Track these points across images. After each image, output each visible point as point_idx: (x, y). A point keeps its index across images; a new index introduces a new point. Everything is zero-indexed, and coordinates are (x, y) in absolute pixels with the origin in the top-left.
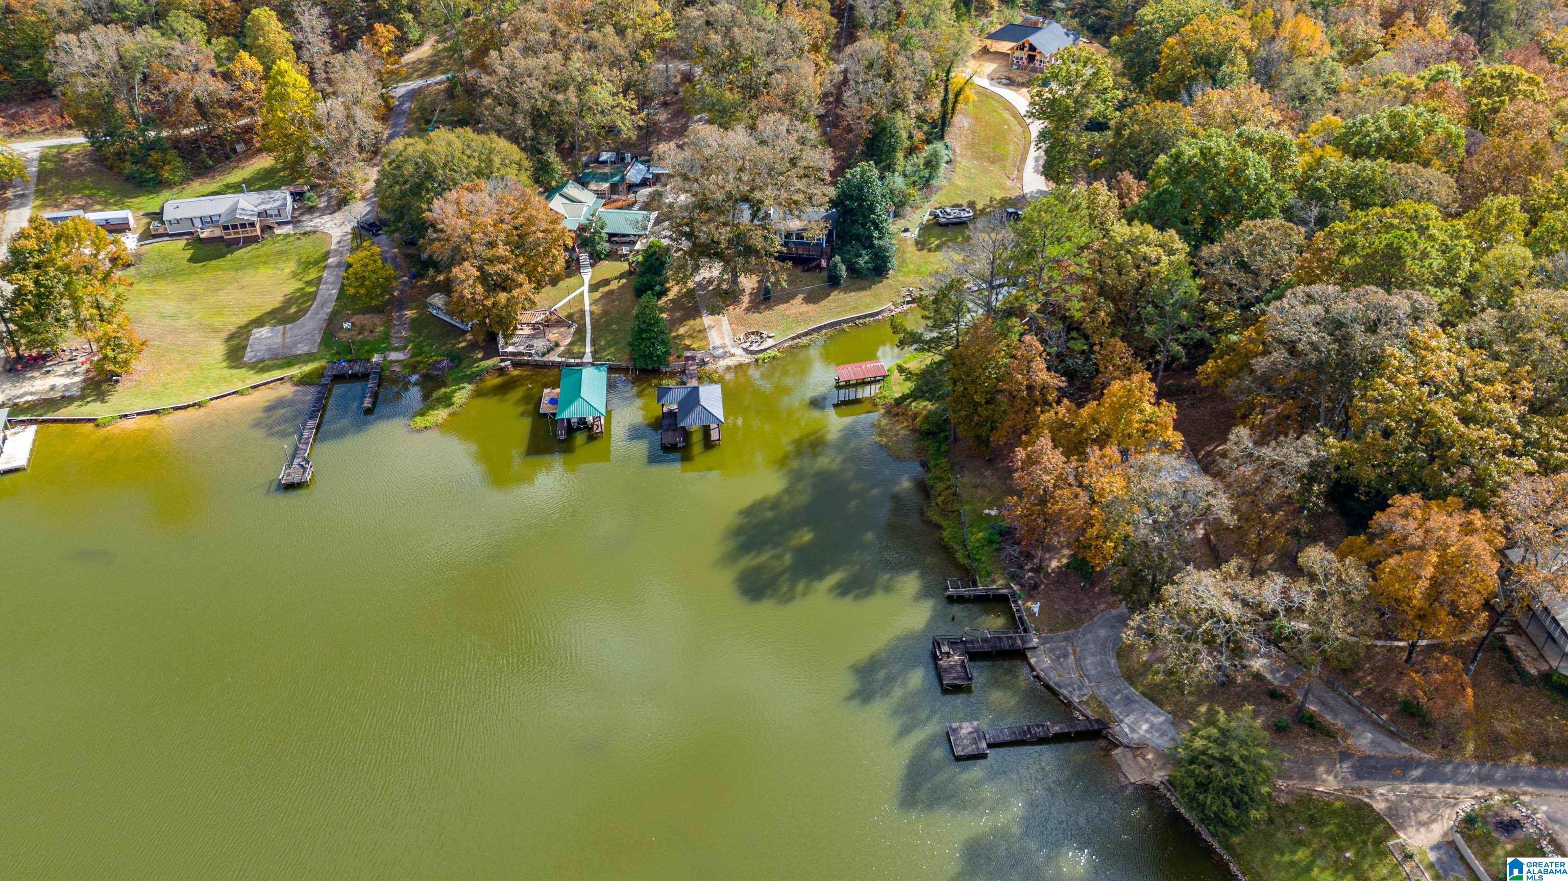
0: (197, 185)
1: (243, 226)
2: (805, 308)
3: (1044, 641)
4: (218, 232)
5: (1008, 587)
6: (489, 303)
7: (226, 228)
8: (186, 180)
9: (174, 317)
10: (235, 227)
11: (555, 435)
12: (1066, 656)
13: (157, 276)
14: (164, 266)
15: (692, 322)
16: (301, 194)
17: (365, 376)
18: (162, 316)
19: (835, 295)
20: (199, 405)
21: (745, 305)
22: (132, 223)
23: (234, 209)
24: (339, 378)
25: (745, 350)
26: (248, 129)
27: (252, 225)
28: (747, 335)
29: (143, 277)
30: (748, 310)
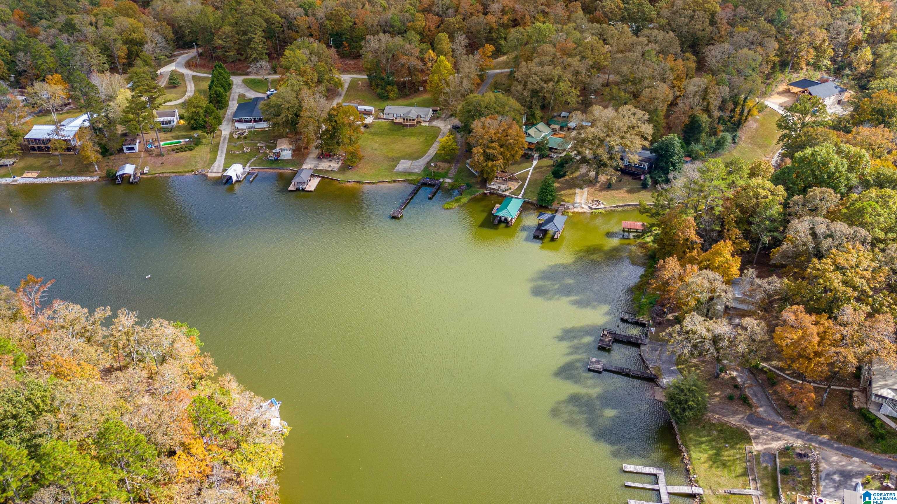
0: (400, 101)
1: (410, 120)
2: (626, 195)
3: (651, 343)
4: (401, 121)
5: (648, 321)
6: (484, 164)
7: (404, 119)
8: (397, 98)
9: (376, 150)
10: (407, 120)
11: (493, 222)
12: (656, 351)
13: (375, 134)
14: (379, 130)
15: (570, 190)
16: (436, 111)
17: (434, 186)
18: (372, 149)
19: (642, 192)
20: (373, 183)
21: (597, 188)
22: (373, 112)
23: (409, 112)
24: (425, 184)
25: (589, 207)
26: (425, 81)
27: (414, 120)
28: (593, 201)
29: (370, 133)
30: (598, 190)
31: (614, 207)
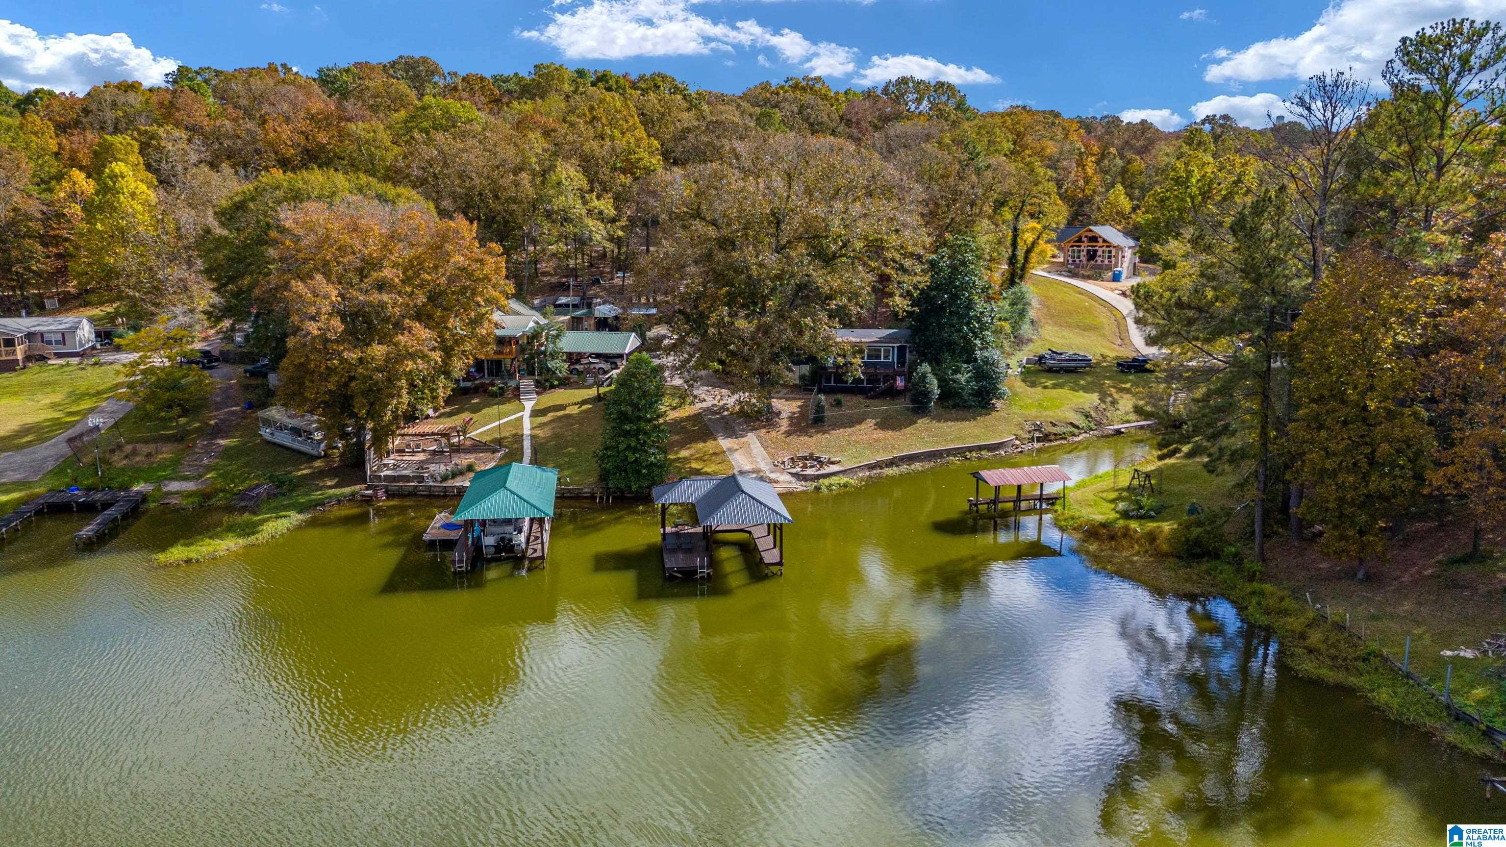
2: (880, 434)
15: (701, 445)
17: (107, 506)
19: (922, 423)
21: (783, 429)
25: (793, 475)
28: (795, 459)
30: (788, 434)
31: (871, 467)
